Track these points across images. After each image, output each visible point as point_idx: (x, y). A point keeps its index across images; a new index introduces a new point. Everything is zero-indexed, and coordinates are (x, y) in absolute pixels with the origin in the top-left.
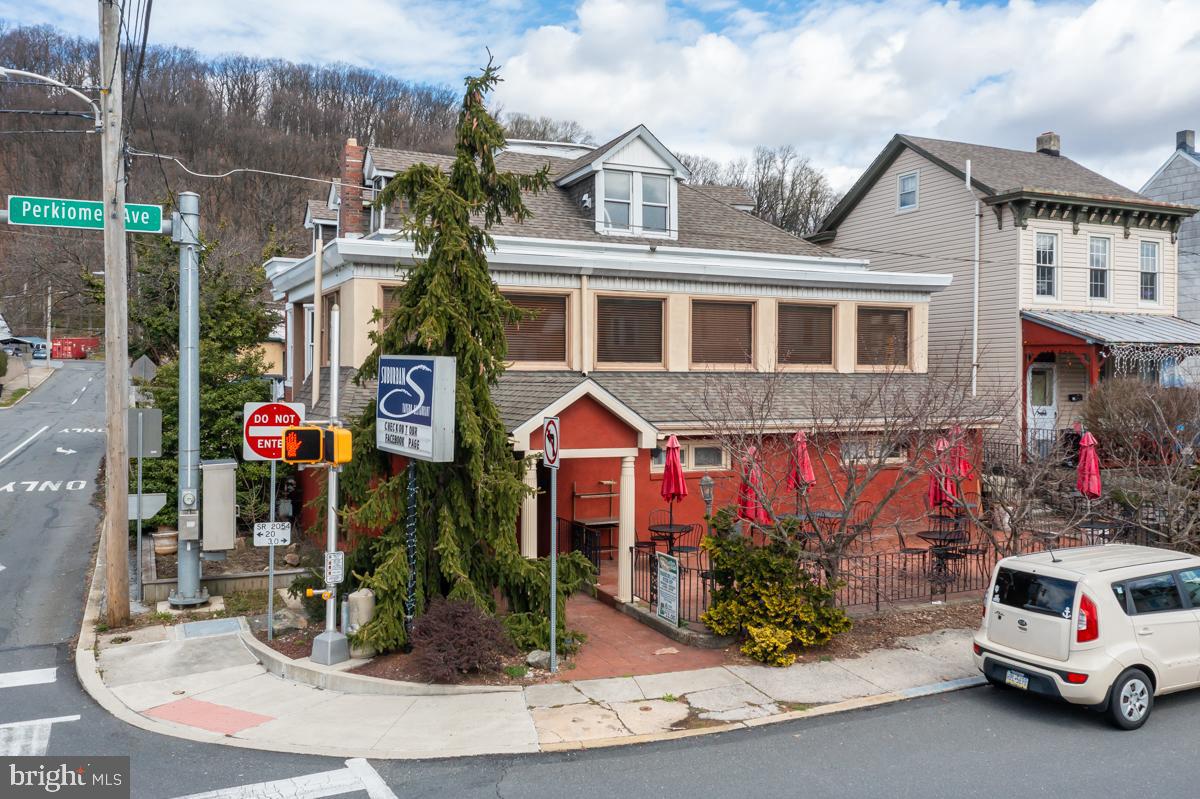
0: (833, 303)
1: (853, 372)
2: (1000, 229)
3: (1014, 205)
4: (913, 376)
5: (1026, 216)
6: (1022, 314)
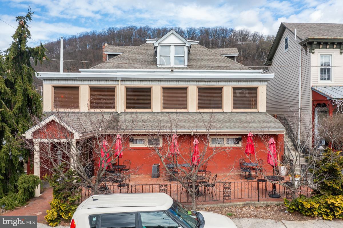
0: (222, 86)
1: (231, 112)
2: (306, 54)
3: (308, 45)
4: (258, 113)
5: (313, 48)
6: (311, 88)
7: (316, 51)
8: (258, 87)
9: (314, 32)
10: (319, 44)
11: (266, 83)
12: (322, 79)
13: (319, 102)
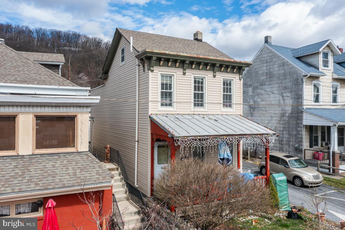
1: (31, 154)
2: (144, 72)
3: (146, 59)
4: (77, 154)
5: (152, 65)
6: (150, 117)
7: (156, 69)
8: (76, 116)
9: (153, 44)
10: (159, 59)
11: (89, 110)
12: (162, 105)
13: (158, 137)
